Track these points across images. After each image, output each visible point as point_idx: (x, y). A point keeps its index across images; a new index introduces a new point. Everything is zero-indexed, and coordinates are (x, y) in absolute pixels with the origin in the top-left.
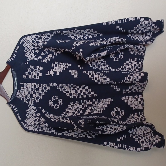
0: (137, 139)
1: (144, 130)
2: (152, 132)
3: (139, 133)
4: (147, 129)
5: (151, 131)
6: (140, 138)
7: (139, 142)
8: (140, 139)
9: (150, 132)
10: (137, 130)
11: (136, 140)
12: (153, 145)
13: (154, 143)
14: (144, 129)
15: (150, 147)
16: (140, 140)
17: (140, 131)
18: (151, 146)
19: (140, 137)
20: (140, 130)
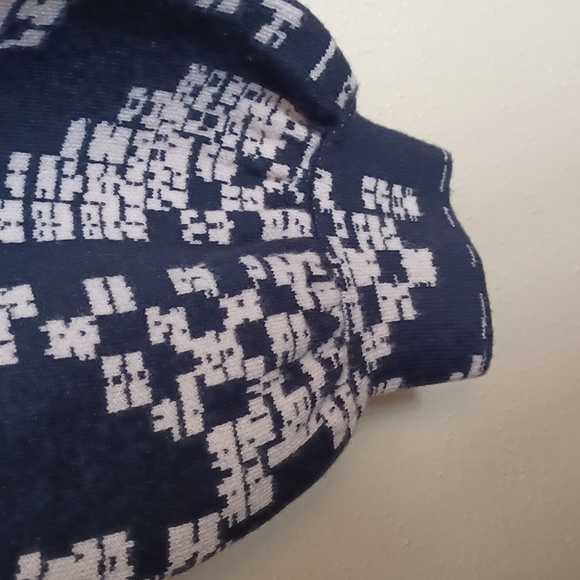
0: (135, 361)
1: (200, 142)
2: (316, 140)
3: (134, 195)
4: (238, 115)
5: (300, 132)
6: (168, 326)
7: (167, 408)
8: (182, 343)
9: (291, 152)
10: (84, 160)
11: (116, 401)
12: (363, 383)
13: (377, 346)
14: (193, 127)
15: (335, 420)
16: (189, 362)
17: (136, 173)
18: (349, 401)
19: (178, 318)
20: (143, 152)
